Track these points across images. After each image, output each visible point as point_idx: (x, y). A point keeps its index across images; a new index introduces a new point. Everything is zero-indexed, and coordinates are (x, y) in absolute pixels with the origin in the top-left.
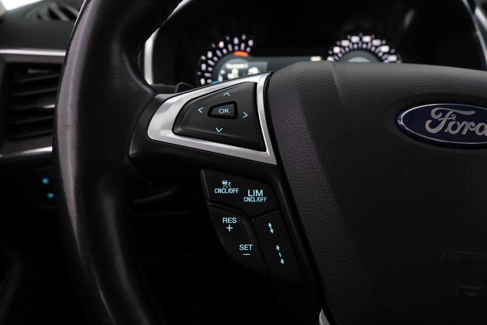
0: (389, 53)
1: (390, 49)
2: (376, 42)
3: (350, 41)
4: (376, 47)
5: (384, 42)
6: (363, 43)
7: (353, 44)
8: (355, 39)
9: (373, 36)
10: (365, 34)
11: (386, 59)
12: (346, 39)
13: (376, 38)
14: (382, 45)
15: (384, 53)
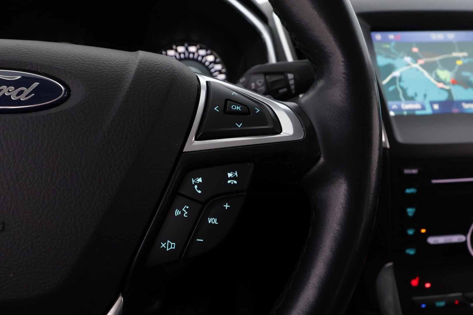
0: (215, 62)
1: (216, 58)
2: (202, 52)
3: (176, 51)
4: (203, 57)
5: (209, 52)
6: (189, 53)
7: (180, 54)
8: (181, 49)
9: (198, 46)
10: (191, 45)
11: (213, 68)
12: (171, 49)
13: (201, 48)
14: (207, 55)
15: (211, 63)
